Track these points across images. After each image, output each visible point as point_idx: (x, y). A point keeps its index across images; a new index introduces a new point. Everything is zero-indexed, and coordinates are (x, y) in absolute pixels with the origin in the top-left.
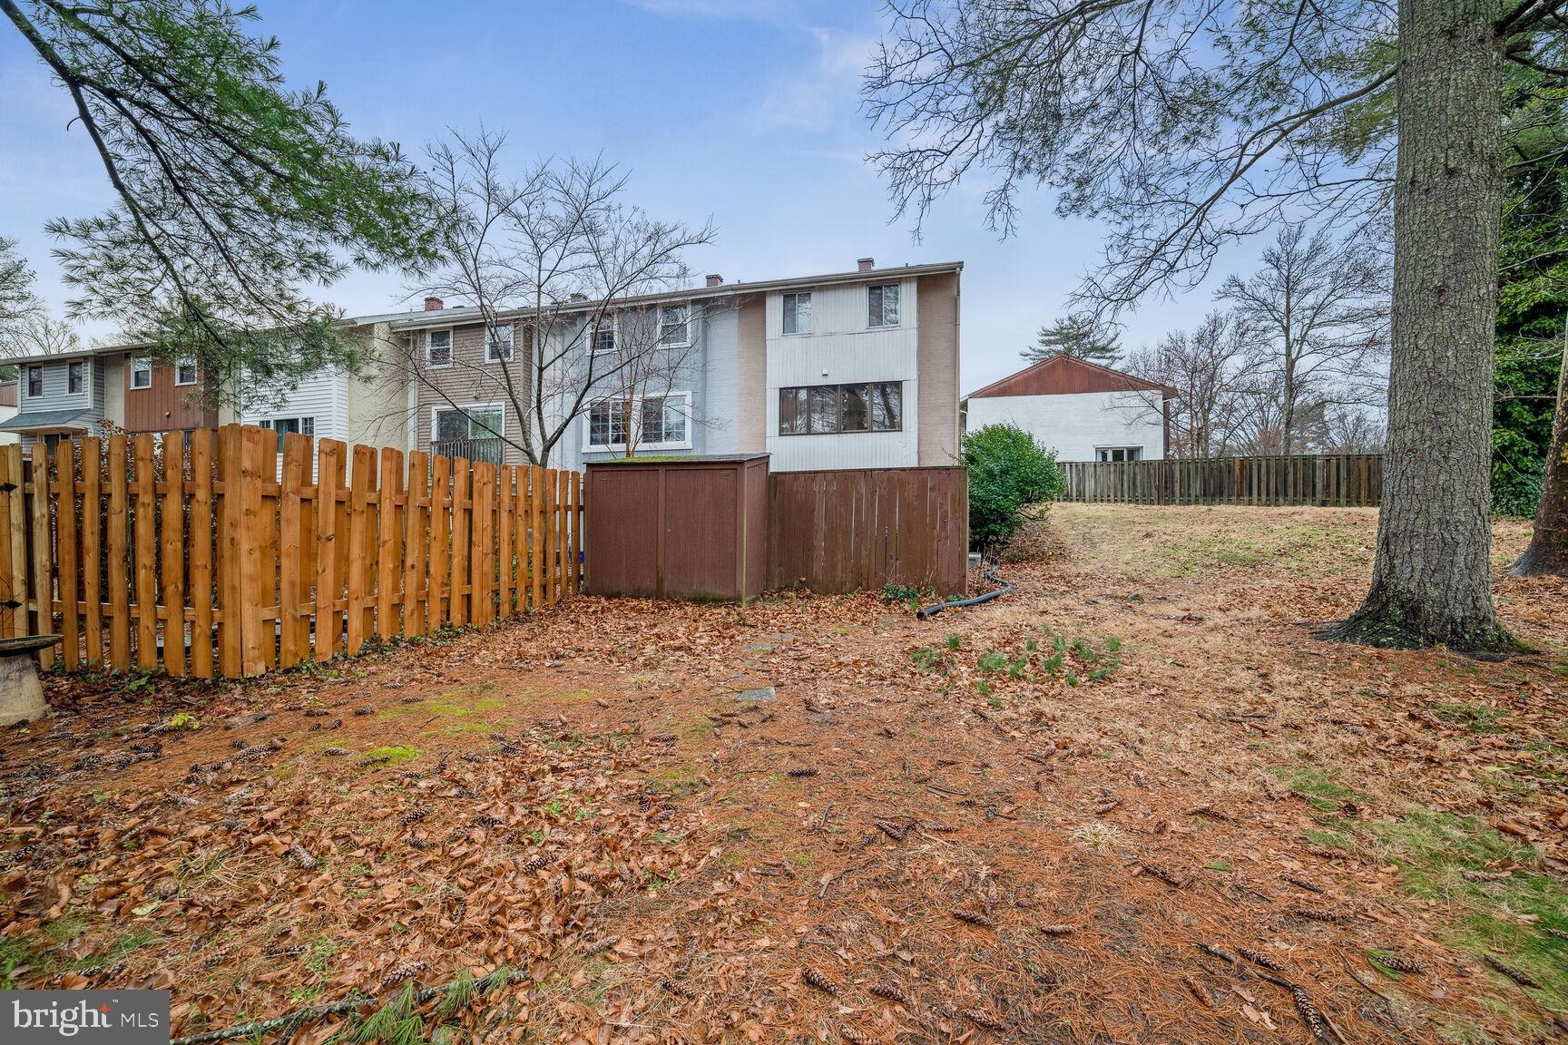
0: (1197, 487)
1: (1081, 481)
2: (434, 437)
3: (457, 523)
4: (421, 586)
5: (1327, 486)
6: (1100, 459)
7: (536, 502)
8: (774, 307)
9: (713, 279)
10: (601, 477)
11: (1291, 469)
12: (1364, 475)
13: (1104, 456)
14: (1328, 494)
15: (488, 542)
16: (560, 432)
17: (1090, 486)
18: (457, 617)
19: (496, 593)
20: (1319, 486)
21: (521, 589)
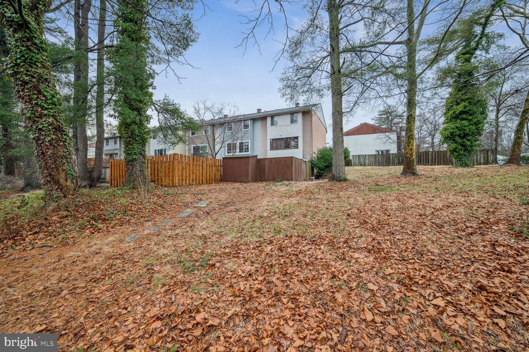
0: (396, 161)
1: (365, 160)
2: (192, 153)
3: (201, 167)
4: (196, 177)
5: (432, 160)
6: (377, 153)
7: (213, 165)
8: (269, 120)
9: (259, 110)
10: (225, 160)
11: (422, 156)
12: (442, 156)
13: (379, 153)
14: (432, 162)
15: (205, 171)
16: (218, 152)
17: (367, 161)
18: (201, 183)
19: (207, 180)
20: (430, 160)
21: (211, 180)
